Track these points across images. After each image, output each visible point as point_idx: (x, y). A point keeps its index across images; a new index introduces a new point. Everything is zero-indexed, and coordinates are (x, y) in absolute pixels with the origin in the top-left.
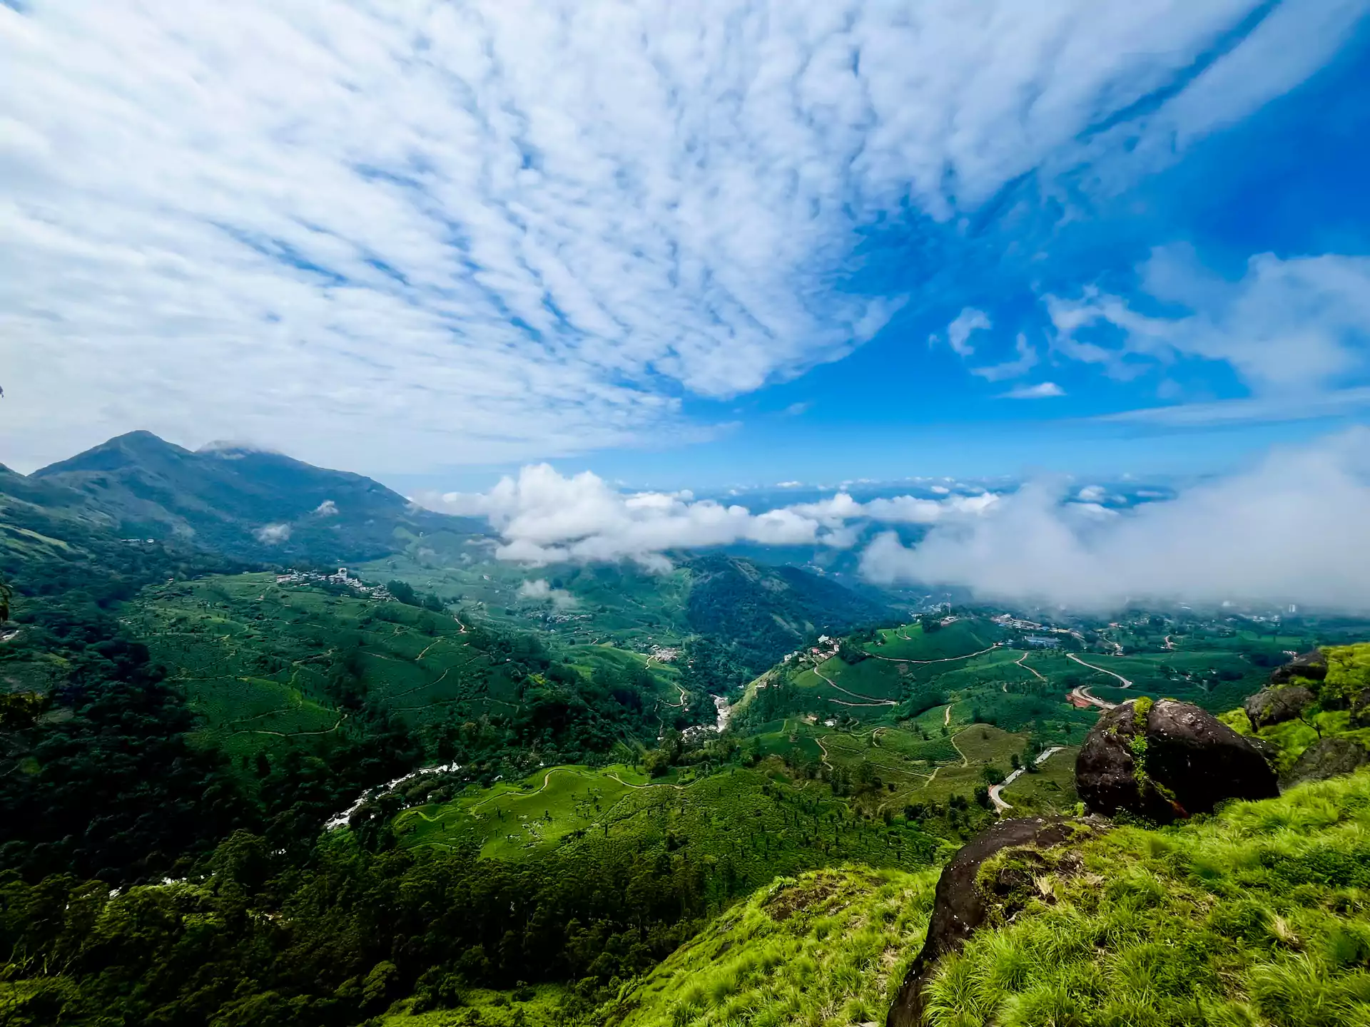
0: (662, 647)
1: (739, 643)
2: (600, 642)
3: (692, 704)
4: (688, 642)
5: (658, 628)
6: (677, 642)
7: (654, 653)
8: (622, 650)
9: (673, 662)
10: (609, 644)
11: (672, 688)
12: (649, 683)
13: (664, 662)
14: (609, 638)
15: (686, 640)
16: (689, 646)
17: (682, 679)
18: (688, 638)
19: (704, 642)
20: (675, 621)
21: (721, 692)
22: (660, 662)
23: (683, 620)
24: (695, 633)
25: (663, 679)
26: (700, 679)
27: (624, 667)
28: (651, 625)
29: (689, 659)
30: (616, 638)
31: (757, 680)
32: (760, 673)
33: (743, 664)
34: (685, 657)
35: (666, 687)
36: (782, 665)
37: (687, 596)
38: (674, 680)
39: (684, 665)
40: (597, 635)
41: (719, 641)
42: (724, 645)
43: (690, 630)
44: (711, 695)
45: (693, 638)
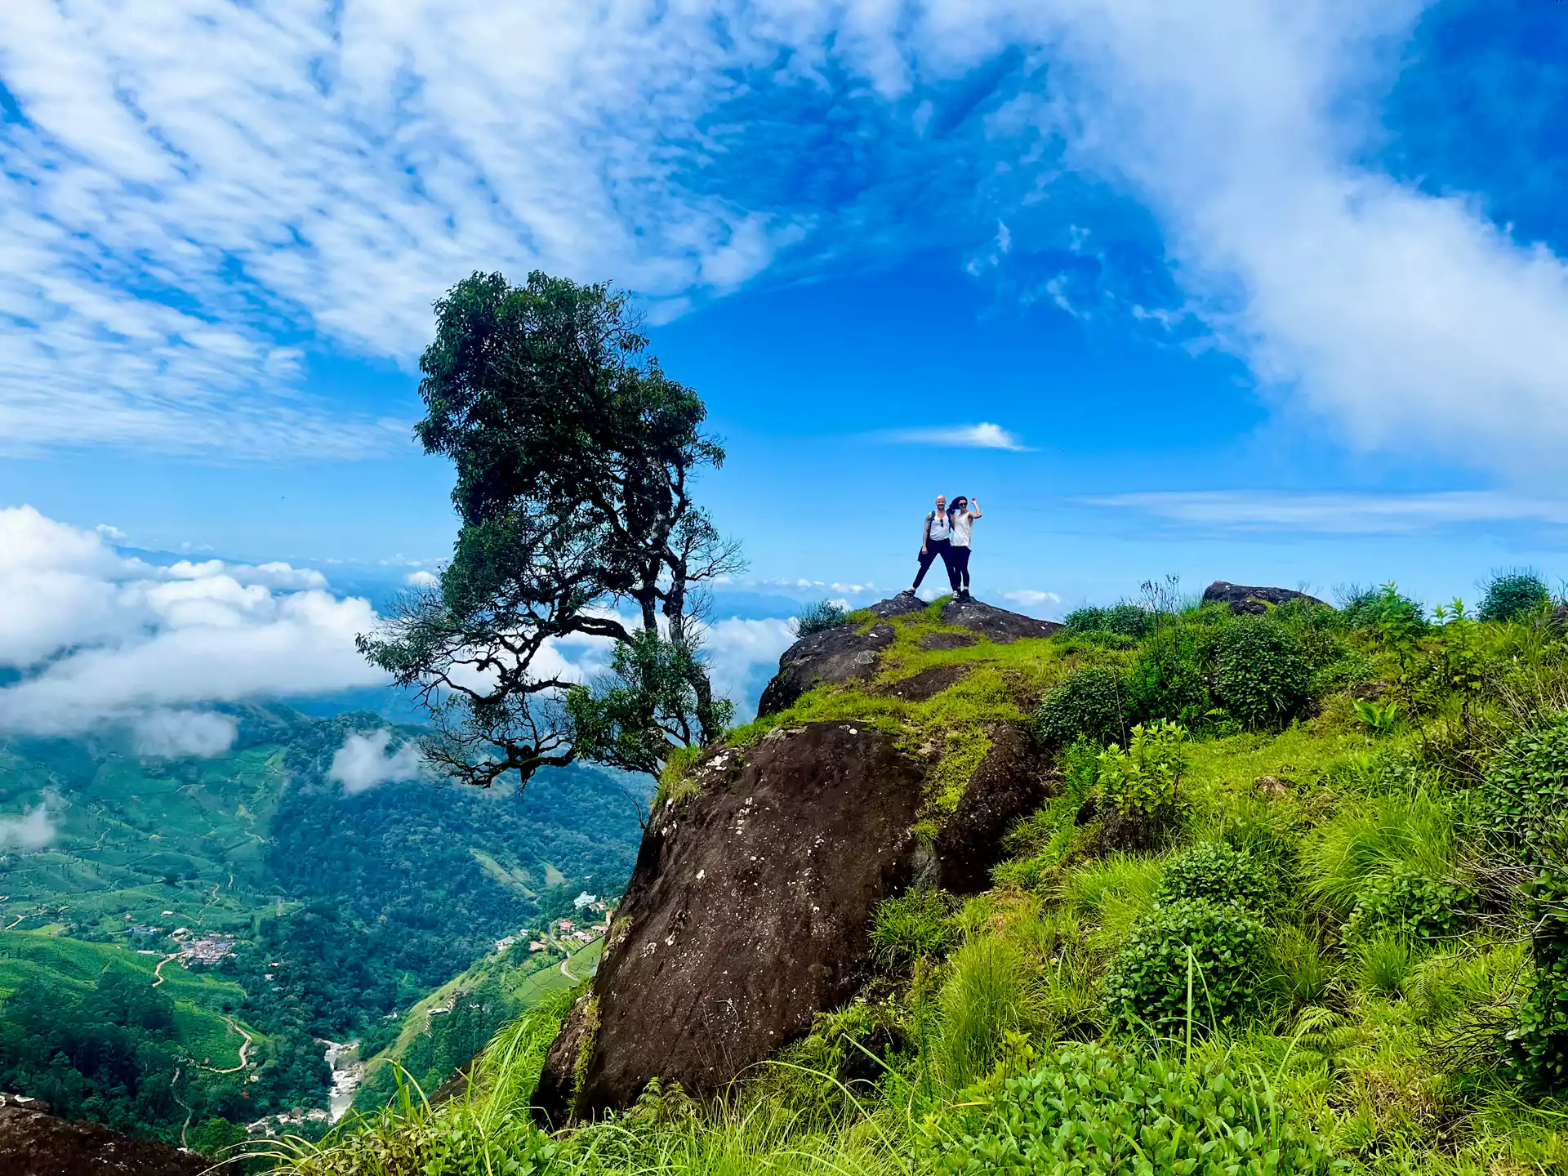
0: (200, 933)
1: (391, 915)
2: (31, 923)
3: (270, 1063)
4: (270, 917)
5: (192, 887)
6: (236, 919)
7: (176, 948)
8: (90, 945)
9: (227, 968)
10: (55, 929)
11: (221, 1029)
12: (160, 1021)
13: (200, 968)
14: (53, 915)
15: (262, 914)
16: (269, 927)
17: (246, 1006)
18: (268, 908)
19: (309, 916)
20: (236, 870)
21: (344, 1028)
22: (192, 969)
23: (258, 869)
24: (286, 897)
25: (196, 1010)
26: (291, 1004)
27: (93, 985)
28: (171, 881)
29: (268, 956)
30: (76, 916)
31: (434, 997)
32: (438, 983)
33: (399, 965)
34: (259, 955)
35: (205, 1027)
36: (493, 960)
37: (270, 809)
38: (227, 1009)
39: (252, 972)
40: (22, 906)
41: (345, 913)
42: (356, 924)
43: (276, 892)
44: (318, 1041)
45: (280, 907)
